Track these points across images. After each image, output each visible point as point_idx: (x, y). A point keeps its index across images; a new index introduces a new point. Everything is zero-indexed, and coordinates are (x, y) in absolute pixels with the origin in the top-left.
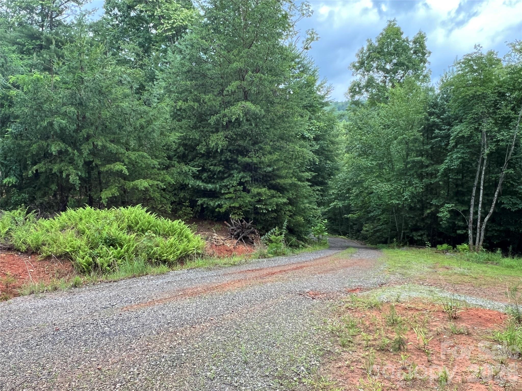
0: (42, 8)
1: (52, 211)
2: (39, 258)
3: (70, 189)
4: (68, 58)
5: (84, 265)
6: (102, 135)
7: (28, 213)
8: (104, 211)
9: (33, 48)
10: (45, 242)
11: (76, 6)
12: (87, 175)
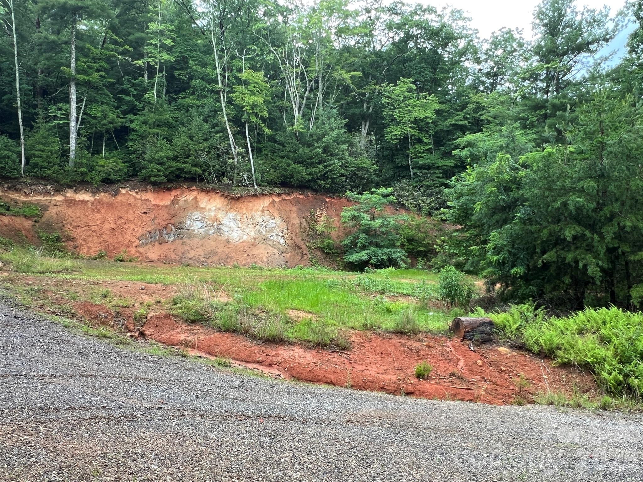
0: (547, 72)
1: (564, 309)
2: (554, 364)
3: (587, 283)
4: (585, 122)
5: (612, 384)
6: (630, 213)
7: (536, 309)
8: (636, 314)
9: (537, 120)
10: (561, 346)
11: (588, 56)
12: (610, 266)
